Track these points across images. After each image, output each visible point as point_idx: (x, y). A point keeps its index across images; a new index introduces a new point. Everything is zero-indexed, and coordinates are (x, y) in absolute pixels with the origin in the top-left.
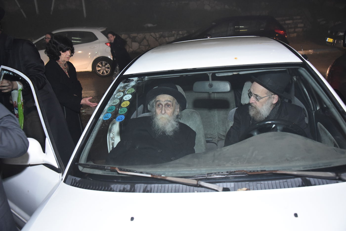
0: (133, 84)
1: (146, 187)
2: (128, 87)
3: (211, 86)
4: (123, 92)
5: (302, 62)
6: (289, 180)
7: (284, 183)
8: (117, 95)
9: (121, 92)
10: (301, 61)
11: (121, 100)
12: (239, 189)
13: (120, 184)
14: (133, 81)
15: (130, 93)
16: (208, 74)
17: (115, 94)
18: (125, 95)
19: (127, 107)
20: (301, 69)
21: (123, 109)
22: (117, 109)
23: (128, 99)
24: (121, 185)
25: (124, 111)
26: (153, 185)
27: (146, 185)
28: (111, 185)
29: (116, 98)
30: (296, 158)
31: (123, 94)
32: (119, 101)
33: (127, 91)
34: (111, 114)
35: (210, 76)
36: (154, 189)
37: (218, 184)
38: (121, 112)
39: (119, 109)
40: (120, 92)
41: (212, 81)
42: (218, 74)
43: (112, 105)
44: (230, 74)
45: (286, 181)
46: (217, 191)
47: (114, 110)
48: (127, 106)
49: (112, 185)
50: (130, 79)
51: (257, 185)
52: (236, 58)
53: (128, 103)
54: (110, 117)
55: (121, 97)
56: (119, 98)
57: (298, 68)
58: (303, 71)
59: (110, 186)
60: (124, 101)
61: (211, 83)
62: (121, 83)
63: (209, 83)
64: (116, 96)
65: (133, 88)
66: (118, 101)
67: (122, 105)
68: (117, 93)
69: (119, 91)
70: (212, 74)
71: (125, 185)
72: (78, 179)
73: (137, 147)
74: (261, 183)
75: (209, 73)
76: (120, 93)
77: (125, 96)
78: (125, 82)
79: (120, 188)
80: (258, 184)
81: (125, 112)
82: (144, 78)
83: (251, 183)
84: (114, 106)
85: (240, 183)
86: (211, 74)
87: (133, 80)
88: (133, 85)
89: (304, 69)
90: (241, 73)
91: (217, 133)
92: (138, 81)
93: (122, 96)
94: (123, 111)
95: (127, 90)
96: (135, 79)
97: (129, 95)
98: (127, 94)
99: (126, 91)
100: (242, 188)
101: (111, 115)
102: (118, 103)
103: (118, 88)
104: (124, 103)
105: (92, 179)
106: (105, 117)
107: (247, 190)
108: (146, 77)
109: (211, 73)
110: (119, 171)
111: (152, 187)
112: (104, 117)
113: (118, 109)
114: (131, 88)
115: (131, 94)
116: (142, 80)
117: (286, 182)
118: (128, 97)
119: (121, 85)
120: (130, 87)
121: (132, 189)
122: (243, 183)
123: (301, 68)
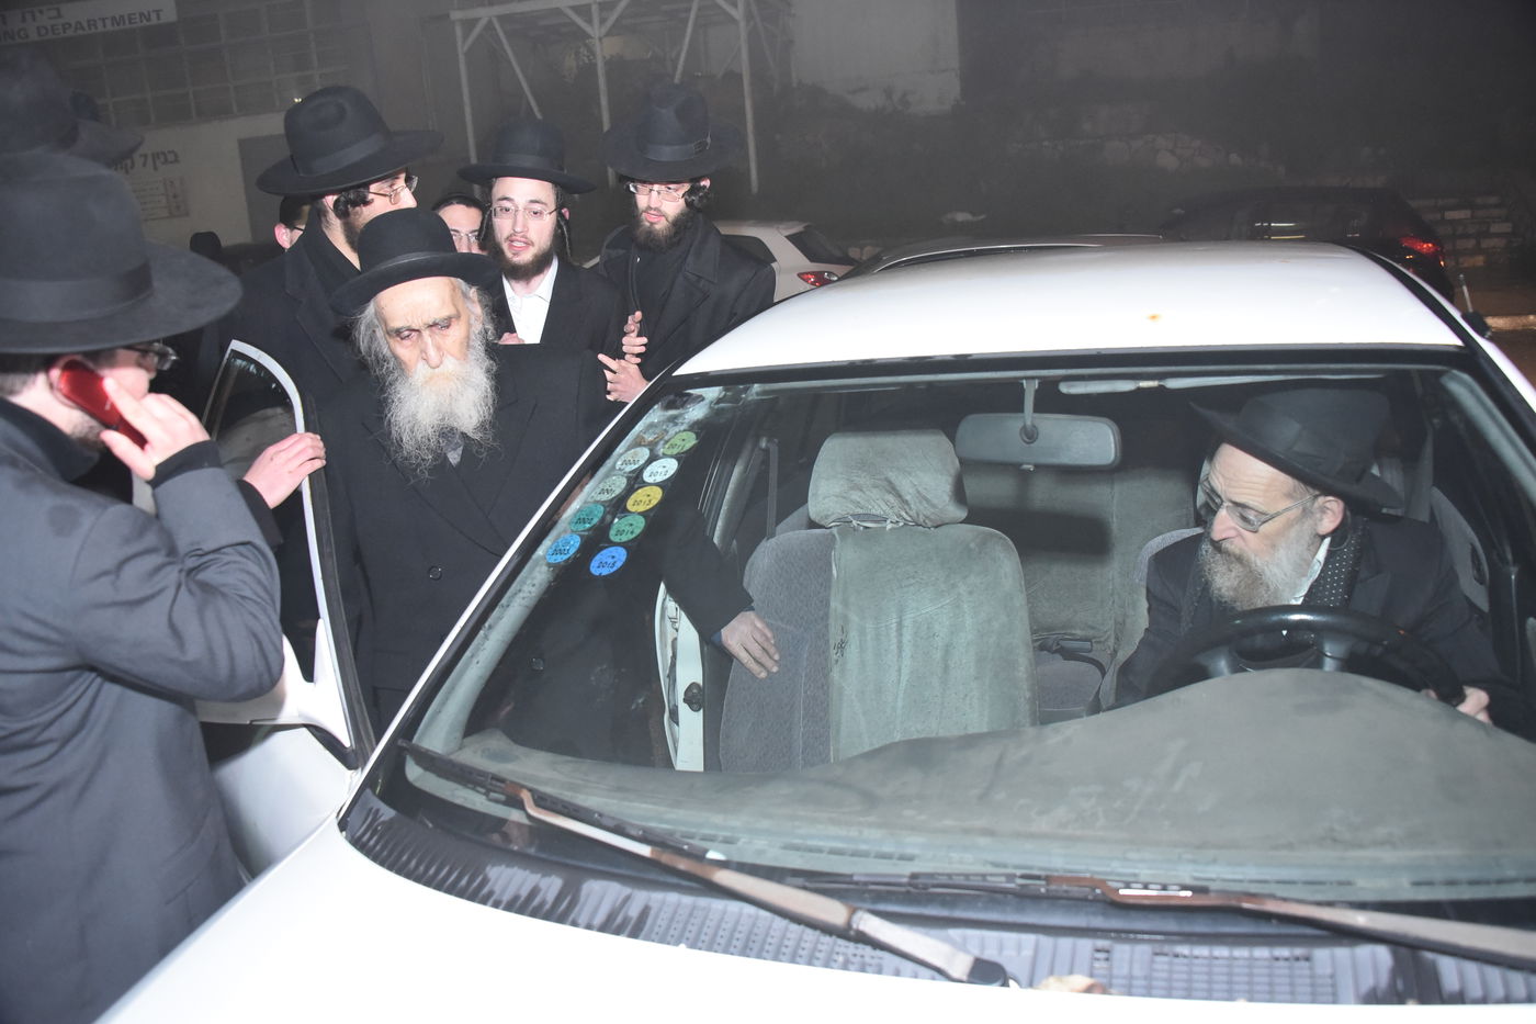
0: (696, 413)
1: (628, 899)
2: (676, 424)
3: (1030, 435)
4: (652, 446)
5: (1459, 343)
6: (1322, 954)
7: (1298, 964)
8: (626, 457)
9: (644, 446)
10: (1455, 341)
11: (636, 481)
12: (1052, 980)
13: (525, 869)
14: (703, 399)
15: (675, 451)
16: (1024, 382)
17: (622, 454)
18: (653, 459)
19: (644, 514)
20: (1455, 378)
21: (630, 519)
22: (609, 517)
23: (659, 479)
24: (527, 872)
25: (630, 529)
26: (656, 897)
27: (627, 891)
28: (488, 868)
29: (620, 469)
30: (1381, 832)
31: (647, 457)
32: (623, 486)
33: (667, 442)
34: (581, 536)
35: (1030, 389)
36: (656, 917)
37: (955, 933)
38: (620, 532)
39: (616, 520)
40: (639, 445)
41: (1036, 415)
42: (1069, 387)
43: (597, 502)
44: (1126, 386)
45: (1307, 959)
46: (941, 973)
47: (596, 521)
48: (651, 506)
49: (493, 866)
50: (690, 395)
51: (1153, 962)
52: (1154, 317)
53: (656, 495)
54: (572, 551)
55: (636, 466)
56: (630, 472)
57: (1439, 374)
58: (1462, 388)
59: (484, 869)
60: (644, 484)
61: (1029, 423)
62: (656, 407)
63: (1020, 425)
64: (619, 463)
65: (690, 433)
66: (619, 485)
67: (630, 505)
68: (629, 449)
69: (638, 443)
70: (1039, 383)
71: (544, 876)
72: (387, 813)
73: (640, 701)
74: (1177, 956)
75: (1027, 378)
76: (638, 449)
77: (654, 463)
78: (669, 406)
79: (519, 889)
80: (1159, 959)
81: (632, 533)
82: (746, 390)
83: (1122, 951)
84: (603, 503)
85: (1066, 943)
86: (1037, 382)
87: (701, 398)
88: (696, 418)
89: (1466, 377)
90: (1173, 384)
91: (1113, 622)
92: (719, 401)
93: (642, 462)
94: (627, 528)
95: (666, 438)
96: (712, 393)
97: (669, 460)
98: (665, 456)
99: (662, 442)
100: (1071, 972)
101: (577, 545)
102: (618, 491)
103: (639, 427)
104: (640, 494)
105: (430, 825)
106: (557, 552)
107: (1089, 990)
108: (757, 387)
109: (1033, 378)
110: (530, 807)
111: (651, 904)
112: (551, 551)
113: (612, 522)
114: (685, 430)
115: (677, 457)
116: (736, 399)
117: (1307, 964)
118: (666, 468)
119: (655, 415)
120: (682, 428)
121: (562, 904)
122: (1086, 945)
123: (1455, 372)
